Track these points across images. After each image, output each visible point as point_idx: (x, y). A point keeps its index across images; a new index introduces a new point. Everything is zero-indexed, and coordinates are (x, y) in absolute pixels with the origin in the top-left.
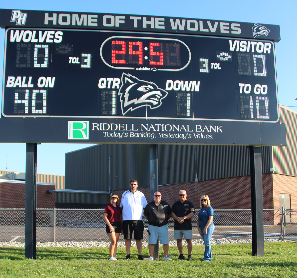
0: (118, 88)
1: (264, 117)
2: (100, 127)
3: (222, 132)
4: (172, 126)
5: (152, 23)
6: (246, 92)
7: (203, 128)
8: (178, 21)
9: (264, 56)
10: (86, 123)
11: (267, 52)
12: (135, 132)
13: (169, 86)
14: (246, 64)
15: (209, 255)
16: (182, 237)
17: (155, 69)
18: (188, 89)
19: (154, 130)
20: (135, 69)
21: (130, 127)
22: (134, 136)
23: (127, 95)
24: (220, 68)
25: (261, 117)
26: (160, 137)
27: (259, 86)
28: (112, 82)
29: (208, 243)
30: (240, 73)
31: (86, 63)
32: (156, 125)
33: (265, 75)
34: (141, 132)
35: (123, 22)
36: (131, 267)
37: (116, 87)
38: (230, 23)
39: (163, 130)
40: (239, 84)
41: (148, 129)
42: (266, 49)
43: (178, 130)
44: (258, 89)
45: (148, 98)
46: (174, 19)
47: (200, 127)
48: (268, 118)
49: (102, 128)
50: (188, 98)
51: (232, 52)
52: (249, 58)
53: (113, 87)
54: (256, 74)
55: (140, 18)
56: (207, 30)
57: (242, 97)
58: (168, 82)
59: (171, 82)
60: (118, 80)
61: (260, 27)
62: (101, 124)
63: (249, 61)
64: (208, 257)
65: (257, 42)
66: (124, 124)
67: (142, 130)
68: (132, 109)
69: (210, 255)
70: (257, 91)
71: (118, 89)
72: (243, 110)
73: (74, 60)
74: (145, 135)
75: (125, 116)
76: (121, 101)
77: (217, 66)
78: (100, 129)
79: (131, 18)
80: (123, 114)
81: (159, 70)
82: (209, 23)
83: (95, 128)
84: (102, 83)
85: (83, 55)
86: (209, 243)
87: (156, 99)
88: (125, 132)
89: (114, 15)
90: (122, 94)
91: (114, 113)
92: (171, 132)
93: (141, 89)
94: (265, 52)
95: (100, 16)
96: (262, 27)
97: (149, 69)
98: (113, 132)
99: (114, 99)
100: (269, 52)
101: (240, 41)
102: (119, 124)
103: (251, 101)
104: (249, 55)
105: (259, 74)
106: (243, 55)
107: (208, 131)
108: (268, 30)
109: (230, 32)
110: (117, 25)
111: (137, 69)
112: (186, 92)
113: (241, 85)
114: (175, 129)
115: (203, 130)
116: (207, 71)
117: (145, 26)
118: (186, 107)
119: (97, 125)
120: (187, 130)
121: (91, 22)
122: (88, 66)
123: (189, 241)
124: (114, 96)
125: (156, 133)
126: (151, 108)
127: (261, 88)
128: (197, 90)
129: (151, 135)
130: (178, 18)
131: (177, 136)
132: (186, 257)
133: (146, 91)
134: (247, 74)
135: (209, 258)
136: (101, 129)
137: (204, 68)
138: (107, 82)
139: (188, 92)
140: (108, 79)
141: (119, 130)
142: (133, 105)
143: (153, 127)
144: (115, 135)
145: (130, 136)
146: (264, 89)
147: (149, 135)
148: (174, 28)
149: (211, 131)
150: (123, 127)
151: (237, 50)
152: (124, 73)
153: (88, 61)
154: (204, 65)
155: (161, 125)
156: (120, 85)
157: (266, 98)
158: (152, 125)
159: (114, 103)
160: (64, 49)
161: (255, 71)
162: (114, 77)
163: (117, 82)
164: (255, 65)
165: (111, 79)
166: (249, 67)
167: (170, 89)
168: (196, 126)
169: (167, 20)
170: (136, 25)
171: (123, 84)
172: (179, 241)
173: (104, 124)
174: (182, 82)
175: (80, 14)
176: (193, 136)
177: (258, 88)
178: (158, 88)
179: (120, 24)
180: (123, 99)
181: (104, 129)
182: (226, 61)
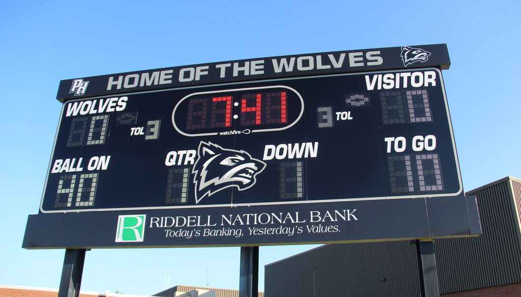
0: (192, 163)
1: (434, 188)
2: (161, 223)
3: (356, 219)
4: (271, 216)
5: (246, 69)
6: (397, 150)
7: (322, 216)
8: (284, 61)
9: (425, 92)
10: (142, 218)
11: (430, 84)
12: (211, 228)
13: (269, 154)
14: (395, 107)
17: (248, 131)
18: (299, 156)
19: (242, 224)
20: (219, 134)
21: (204, 221)
22: (210, 234)
23: (204, 173)
24: (351, 118)
25: (429, 188)
26: (251, 234)
27: (421, 138)
28: (184, 156)
30: (386, 122)
31: (152, 134)
32: (244, 215)
33: (429, 119)
34: (221, 228)
35: (206, 73)
37: (189, 162)
38: (365, 51)
39: (255, 223)
40: (385, 138)
41: (232, 223)
42: (427, 81)
43: (280, 221)
44: (419, 144)
45: (236, 175)
46: (279, 59)
47: (317, 214)
48: (440, 188)
49: (164, 225)
50: (299, 169)
51: (370, 91)
52: (399, 98)
53: (186, 163)
54: (413, 120)
55: (229, 65)
56: (329, 67)
57: (390, 158)
58: (267, 147)
59: (272, 147)
60: (194, 152)
61: (413, 50)
62: (162, 218)
63: (400, 102)
65: (412, 72)
66: (195, 217)
67: (222, 224)
68: (211, 193)
70: (418, 146)
71: (193, 165)
72: (393, 179)
73: (138, 131)
74: (227, 232)
75: (199, 204)
76: (195, 182)
77: (346, 116)
78: (160, 225)
79: (217, 66)
80: (197, 202)
81: (253, 131)
82: (331, 57)
83: (154, 225)
84: (170, 159)
85: (150, 123)
87: (248, 176)
88: (197, 228)
89: (195, 66)
90: (197, 172)
91: (183, 200)
92: (269, 226)
93: (226, 162)
94: (426, 85)
95: (177, 70)
96: (417, 50)
97: (239, 132)
98: (178, 229)
99: (185, 180)
100: (434, 84)
101: (383, 75)
102: (189, 217)
103: (408, 163)
104: (399, 93)
105: (418, 120)
106: (388, 94)
107: (332, 220)
108: (427, 53)
109: (366, 64)
110: (198, 78)
111: (221, 134)
112: (295, 159)
113: (389, 140)
114: (275, 220)
115: (322, 220)
116: (330, 124)
117: (235, 74)
118: (296, 183)
119: (156, 220)
120: (295, 220)
121: (163, 79)
122: (155, 137)
124: (186, 175)
125: (245, 228)
126: (239, 190)
127: (424, 141)
128: (314, 154)
129: (235, 232)
130: (283, 57)
131: (279, 231)
133: (234, 164)
134: (397, 121)
136: (162, 226)
137: (326, 121)
138: (178, 156)
139: (299, 160)
140: (179, 152)
141: (188, 225)
142: (212, 187)
143: (240, 219)
144: (181, 234)
145: (204, 235)
146: (430, 142)
147: (233, 232)
148: (278, 70)
149: (336, 220)
150: (194, 221)
151: (379, 88)
152: (202, 142)
153: (156, 130)
154: (324, 117)
155: (252, 215)
156: (196, 159)
157: (435, 156)
158: (238, 216)
159: (185, 185)
160: (127, 118)
161: (412, 115)
162: (187, 149)
163: (191, 155)
164: (411, 106)
165: (184, 152)
166: (401, 111)
167: (271, 158)
168: (311, 212)
169: (268, 61)
170: (223, 75)
171: (200, 157)
173: (166, 218)
174: (290, 145)
175: (151, 72)
176: (305, 230)
177: (418, 141)
178: (251, 158)
179: (201, 76)
180: (199, 178)
181: (165, 226)
182: (361, 107)
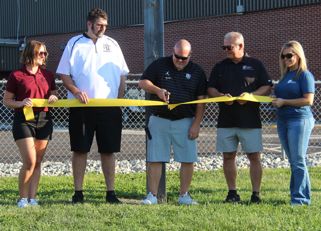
15: (303, 192)
16: (237, 148)
29: (300, 162)
36: (107, 219)
64: (300, 196)
69: (306, 192)
86: (302, 161)
123: (253, 157)
132: (245, 196)
135: (305, 200)
172: (229, 158)
